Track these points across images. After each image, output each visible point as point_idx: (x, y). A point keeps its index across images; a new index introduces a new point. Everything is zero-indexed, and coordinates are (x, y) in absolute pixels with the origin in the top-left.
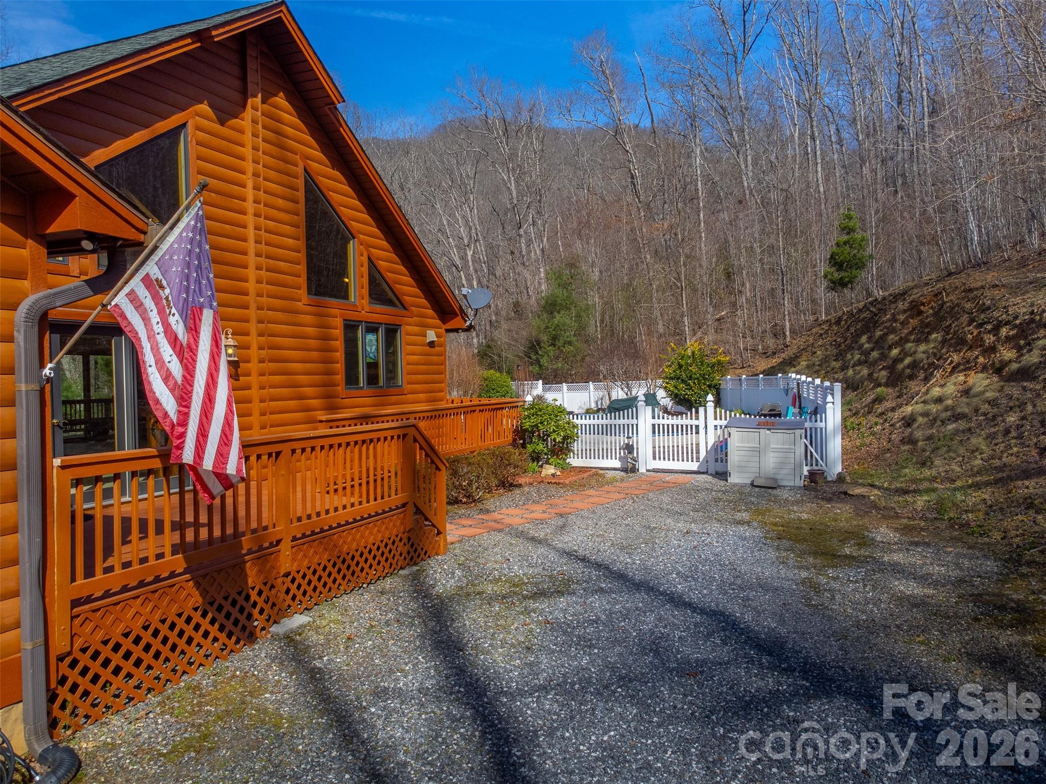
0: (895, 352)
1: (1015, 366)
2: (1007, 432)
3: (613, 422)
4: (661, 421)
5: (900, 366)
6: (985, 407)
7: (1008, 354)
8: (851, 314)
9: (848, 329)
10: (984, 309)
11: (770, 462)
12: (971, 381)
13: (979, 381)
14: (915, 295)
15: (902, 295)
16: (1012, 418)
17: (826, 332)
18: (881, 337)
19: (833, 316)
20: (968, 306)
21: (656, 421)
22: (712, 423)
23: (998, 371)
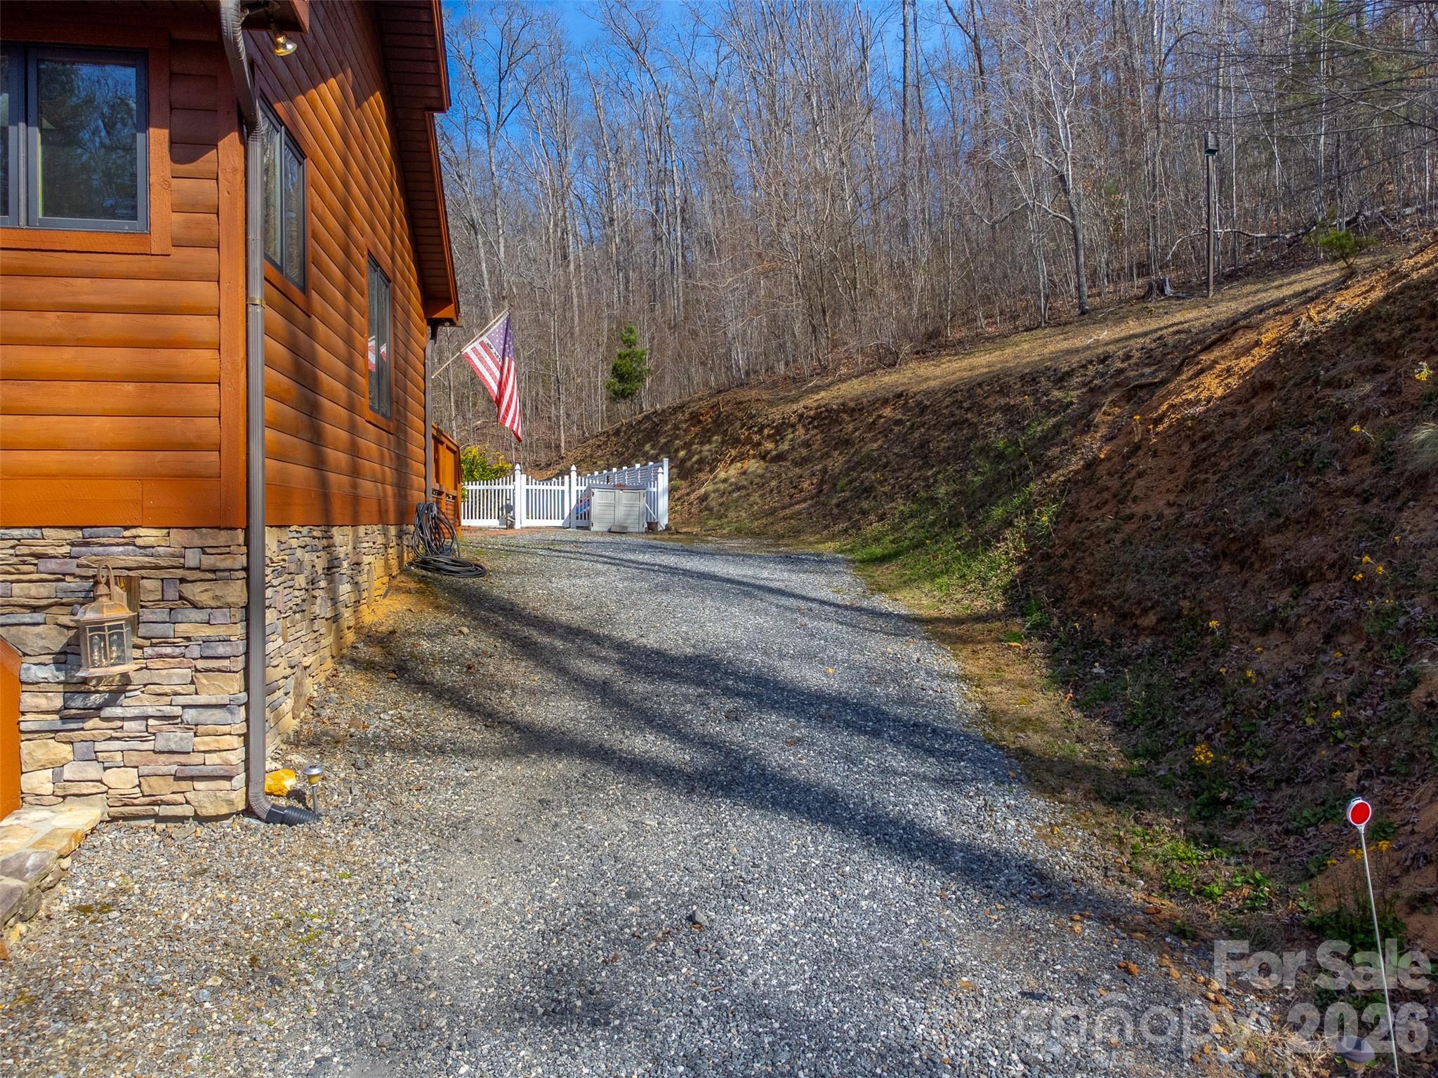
0: (682, 453)
1: (774, 453)
2: (772, 491)
3: (489, 487)
4: (534, 487)
5: (689, 464)
6: (757, 480)
7: (769, 446)
8: (630, 426)
9: (629, 439)
10: (751, 417)
11: (621, 512)
12: (746, 466)
13: (753, 465)
14: (694, 407)
15: (681, 408)
16: (774, 483)
17: (605, 443)
18: (665, 444)
19: (608, 428)
20: (739, 414)
21: (530, 487)
22: (574, 488)
23: (763, 458)
